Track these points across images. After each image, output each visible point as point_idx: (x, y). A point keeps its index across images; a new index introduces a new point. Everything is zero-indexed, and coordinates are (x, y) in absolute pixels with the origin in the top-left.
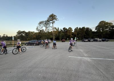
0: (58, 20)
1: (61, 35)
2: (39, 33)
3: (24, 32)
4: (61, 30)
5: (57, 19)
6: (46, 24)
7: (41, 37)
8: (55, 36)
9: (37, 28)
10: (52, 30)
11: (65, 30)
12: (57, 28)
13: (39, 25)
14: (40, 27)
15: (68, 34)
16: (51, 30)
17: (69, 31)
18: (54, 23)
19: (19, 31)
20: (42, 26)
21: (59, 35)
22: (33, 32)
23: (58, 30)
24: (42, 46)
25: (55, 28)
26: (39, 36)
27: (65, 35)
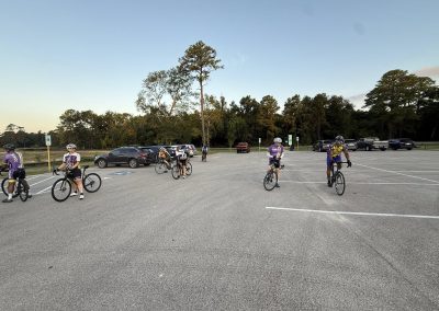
0: (222, 67)
1: (232, 124)
2: (148, 118)
3: (87, 115)
4: (235, 108)
5: (218, 64)
6: (176, 84)
7: (155, 135)
8: (212, 130)
9: (140, 100)
10: (198, 108)
11: (247, 109)
12: (219, 100)
13: (146, 89)
14: (153, 97)
15: (261, 122)
16: (193, 106)
17: (265, 109)
18: (206, 77)
19: (69, 111)
20: (158, 92)
21: (225, 124)
22: (126, 115)
23: (220, 105)
24: (164, 168)
25: (211, 100)
26: (147, 131)
27: (251, 126)
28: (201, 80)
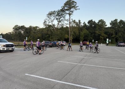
0: (79, 9)
3: (23, 27)
4: (85, 25)
5: (77, 8)
6: (59, 16)
7: (49, 37)
8: (73, 35)
9: (45, 22)
10: (68, 26)
11: (91, 25)
12: (78, 22)
13: (47, 18)
14: (50, 21)
20: (52, 19)
21: (79, 33)
23: (78, 24)
25: (74, 21)
26: (46, 35)
27: (92, 34)
28: (70, 14)
